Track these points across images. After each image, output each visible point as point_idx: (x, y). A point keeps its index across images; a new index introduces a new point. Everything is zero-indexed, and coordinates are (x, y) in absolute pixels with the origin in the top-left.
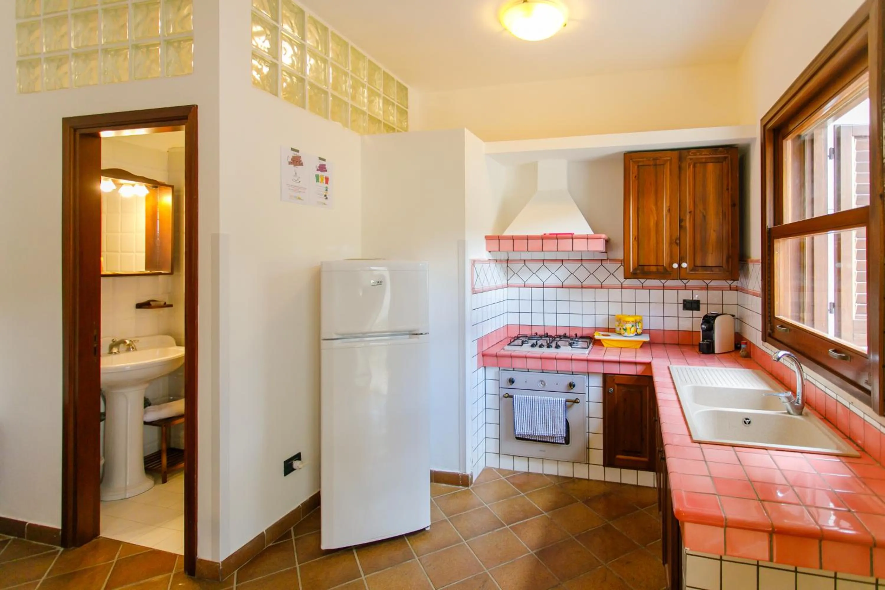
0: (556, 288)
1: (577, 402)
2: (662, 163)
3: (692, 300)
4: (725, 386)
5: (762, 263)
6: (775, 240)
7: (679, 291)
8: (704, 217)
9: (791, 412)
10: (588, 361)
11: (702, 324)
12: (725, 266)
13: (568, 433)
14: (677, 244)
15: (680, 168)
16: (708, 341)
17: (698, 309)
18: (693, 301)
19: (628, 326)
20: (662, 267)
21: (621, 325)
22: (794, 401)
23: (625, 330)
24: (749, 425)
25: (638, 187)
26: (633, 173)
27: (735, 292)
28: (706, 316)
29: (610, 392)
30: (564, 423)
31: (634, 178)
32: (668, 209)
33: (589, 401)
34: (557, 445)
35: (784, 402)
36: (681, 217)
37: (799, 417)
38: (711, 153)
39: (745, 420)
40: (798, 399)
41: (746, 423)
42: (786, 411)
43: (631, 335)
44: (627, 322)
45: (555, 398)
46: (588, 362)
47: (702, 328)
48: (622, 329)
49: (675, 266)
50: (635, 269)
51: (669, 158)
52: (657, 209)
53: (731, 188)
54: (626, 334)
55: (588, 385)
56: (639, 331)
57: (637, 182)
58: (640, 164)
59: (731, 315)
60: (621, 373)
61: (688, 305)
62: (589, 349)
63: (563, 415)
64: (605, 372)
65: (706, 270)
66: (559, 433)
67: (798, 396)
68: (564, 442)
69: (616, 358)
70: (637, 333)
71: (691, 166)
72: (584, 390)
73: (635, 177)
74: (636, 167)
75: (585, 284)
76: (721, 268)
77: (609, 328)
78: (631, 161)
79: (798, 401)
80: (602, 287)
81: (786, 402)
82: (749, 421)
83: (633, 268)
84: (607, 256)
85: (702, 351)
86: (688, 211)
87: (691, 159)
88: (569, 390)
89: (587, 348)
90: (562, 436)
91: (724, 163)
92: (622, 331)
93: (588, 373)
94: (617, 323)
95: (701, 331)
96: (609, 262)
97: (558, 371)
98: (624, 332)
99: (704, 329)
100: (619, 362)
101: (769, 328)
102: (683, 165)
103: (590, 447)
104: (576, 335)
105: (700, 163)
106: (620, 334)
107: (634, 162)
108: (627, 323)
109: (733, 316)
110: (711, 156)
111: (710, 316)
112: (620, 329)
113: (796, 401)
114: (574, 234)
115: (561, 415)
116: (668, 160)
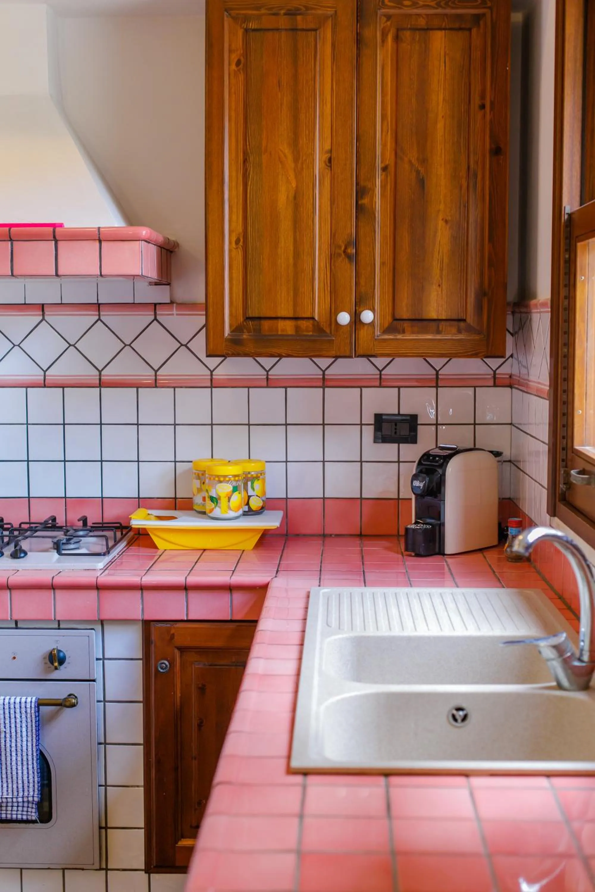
0: (27, 386)
1: (68, 704)
2: (312, 26)
3: (399, 414)
4: (434, 631)
5: (552, 307)
6: (579, 245)
7: (364, 390)
8: (422, 183)
9: (565, 683)
10: (99, 588)
11: (415, 477)
12: (471, 319)
13: (46, 790)
14: (349, 257)
15: (359, 41)
16: (429, 521)
17: (413, 440)
18: (399, 418)
19: (224, 489)
20: (309, 323)
21: (204, 487)
22: (573, 654)
23: (215, 500)
24: (462, 724)
25: (247, 91)
26: (230, 51)
27: (509, 389)
28: (426, 456)
29: (160, 669)
30: (33, 765)
31: (233, 67)
32: (327, 156)
33: (105, 701)
34: (18, 825)
35: (548, 660)
36: (362, 183)
37: (581, 696)
38: (442, 4)
39: (455, 712)
40: (582, 650)
41: (455, 720)
42: (554, 684)
43: (232, 514)
44: (221, 479)
45: (7, 698)
46: (100, 591)
47: (413, 488)
48: (207, 499)
49: (344, 318)
50: (237, 329)
51: (330, 12)
52: (296, 160)
53: (492, 103)
54: (217, 512)
55: (101, 657)
56: (256, 504)
57: (241, 77)
58: (252, 25)
59: (491, 452)
60: (193, 616)
61: (387, 429)
62: (107, 559)
63: (30, 744)
64: (147, 617)
65: (425, 331)
66: (21, 794)
67: (583, 641)
68: (34, 816)
69: (178, 578)
70: (250, 509)
71: (390, 39)
72: (90, 669)
73: (238, 63)
74: (240, 32)
75: (109, 373)
76: (462, 324)
77: (175, 498)
78: (226, 13)
79: (581, 655)
80: (156, 384)
81: (553, 659)
82: (465, 712)
83: (231, 326)
84: (171, 291)
85: (413, 551)
86: (379, 164)
87: (389, 17)
88: (48, 671)
89: (104, 554)
90: (28, 802)
91: (474, 31)
92: (209, 505)
93: (102, 622)
94: (196, 483)
95: (413, 497)
96: (175, 312)
97: (16, 622)
98: (213, 505)
99: (419, 492)
100: (186, 588)
101: (562, 481)
102: (367, 33)
103: (109, 826)
104: (85, 520)
105: (414, 29)
106: (204, 513)
107: (235, 19)
108: (220, 482)
109: (497, 454)
110: (440, 11)
111: (435, 456)
112: (204, 499)
113: (577, 655)
114: (61, 225)
115: (25, 743)
116: (326, 18)
